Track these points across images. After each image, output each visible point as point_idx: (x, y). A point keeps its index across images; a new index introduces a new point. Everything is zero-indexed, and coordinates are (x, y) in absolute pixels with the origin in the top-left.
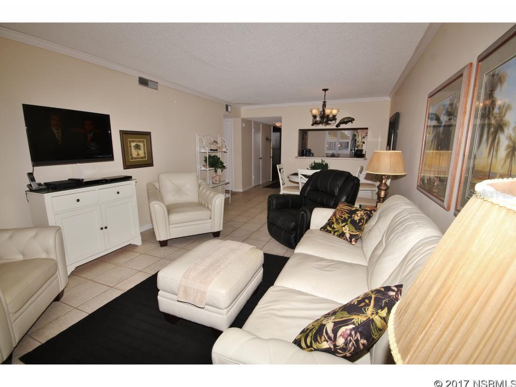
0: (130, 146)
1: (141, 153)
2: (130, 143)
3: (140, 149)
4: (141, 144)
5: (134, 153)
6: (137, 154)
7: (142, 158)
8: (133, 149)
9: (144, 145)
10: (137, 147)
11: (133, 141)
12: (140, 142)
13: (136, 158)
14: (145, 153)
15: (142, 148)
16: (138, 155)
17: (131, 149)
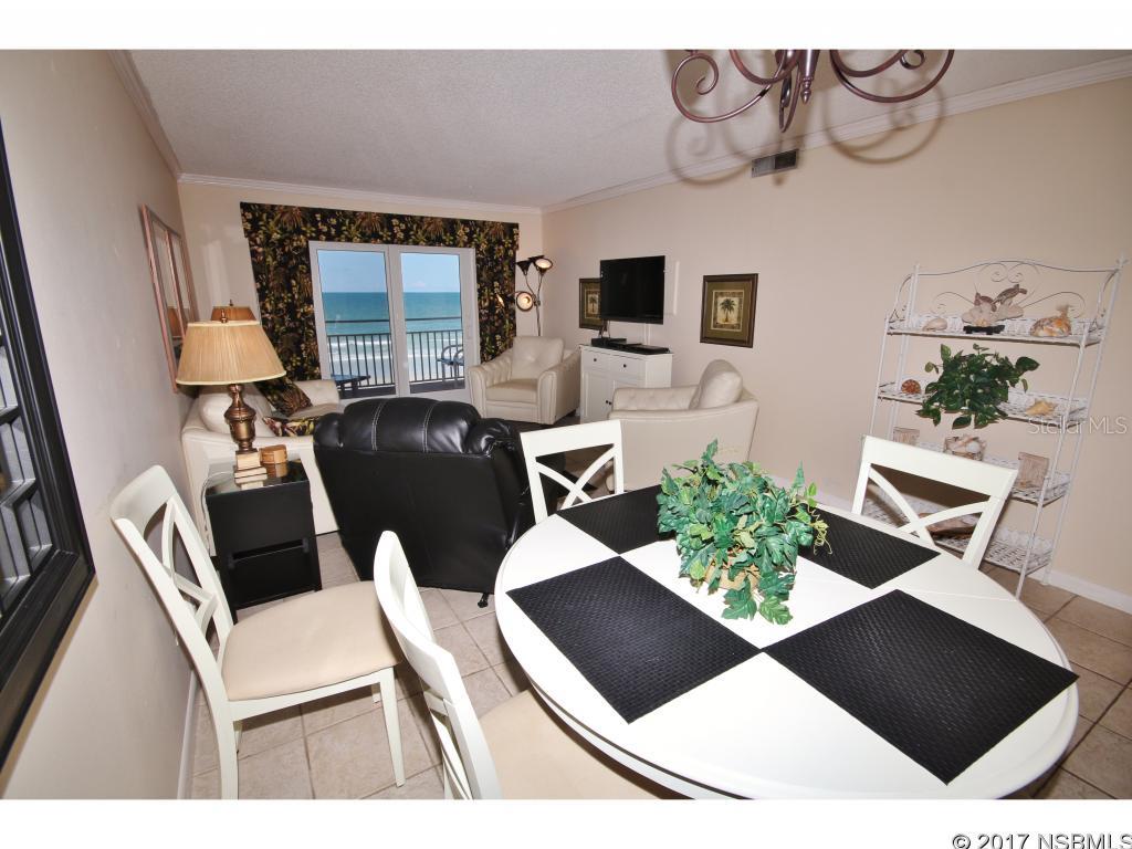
0: (716, 304)
1: (733, 317)
2: (716, 297)
3: (731, 309)
4: (736, 300)
5: (721, 315)
6: (724, 318)
7: (733, 327)
8: (719, 308)
9: (740, 303)
10: (728, 305)
11: (722, 294)
12: (734, 295)
13: (721, 326)
14: (739, 318)
15: (736, 308)
16: (727, 320)
17: (716, 309)
